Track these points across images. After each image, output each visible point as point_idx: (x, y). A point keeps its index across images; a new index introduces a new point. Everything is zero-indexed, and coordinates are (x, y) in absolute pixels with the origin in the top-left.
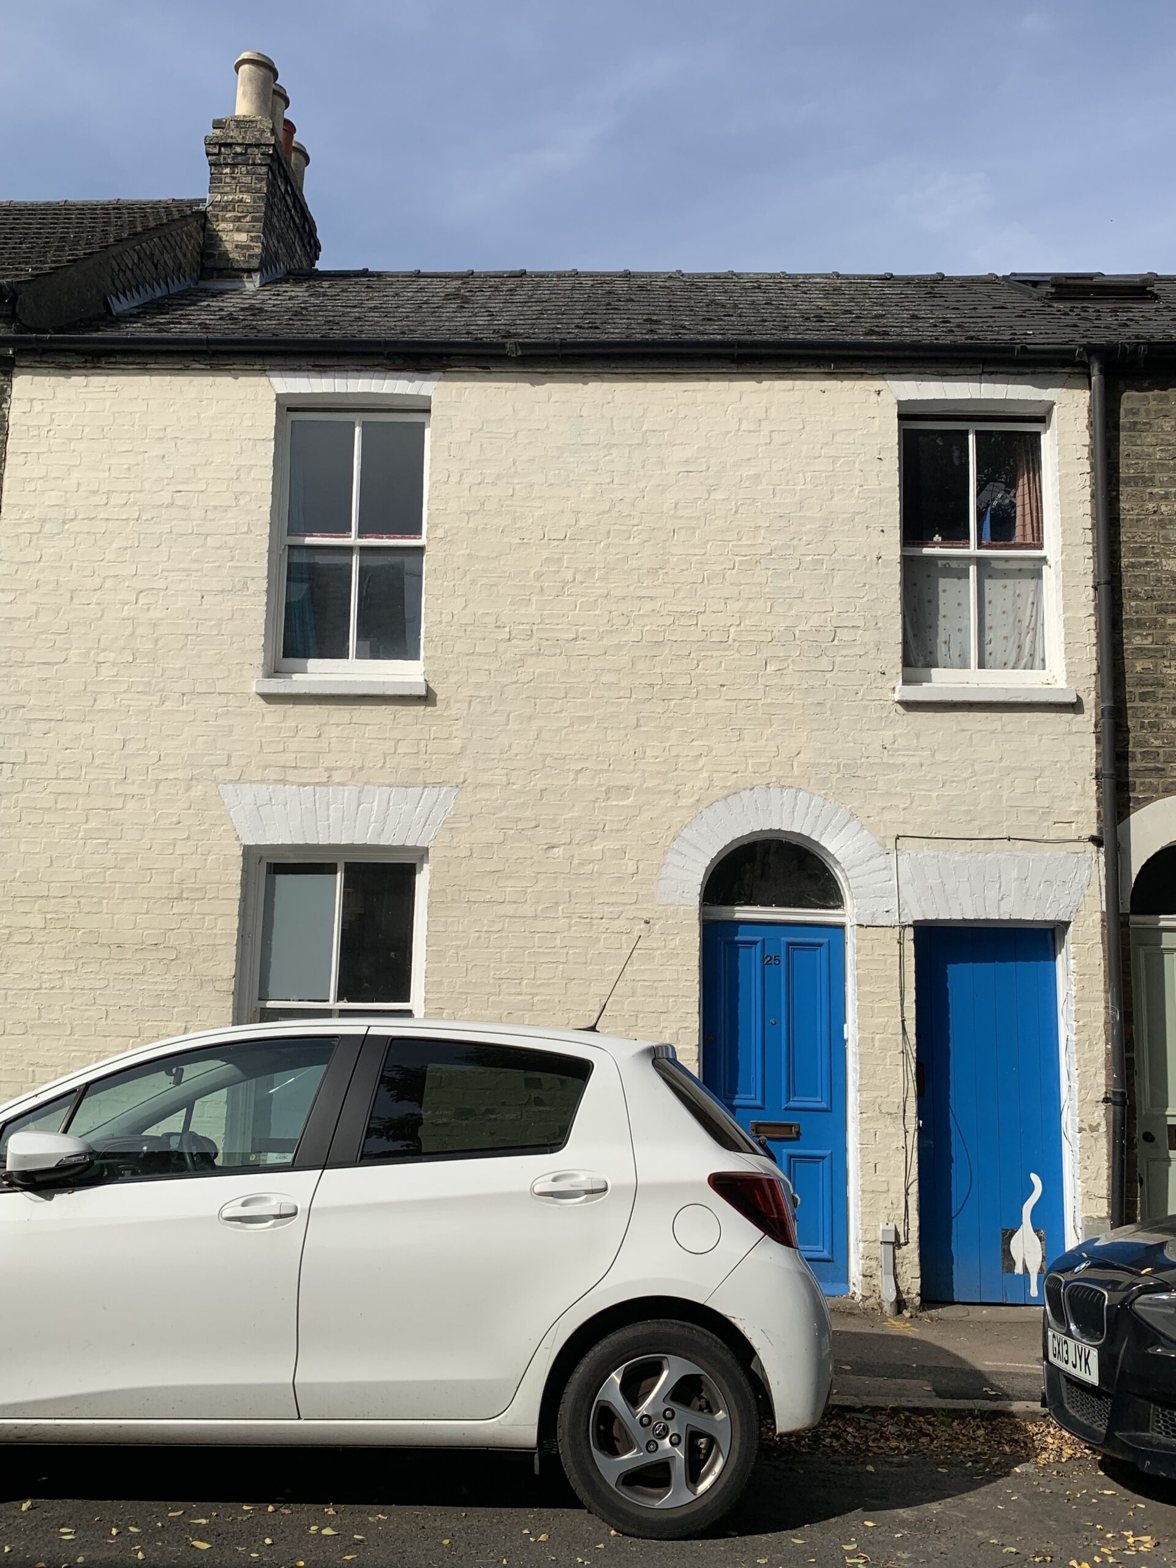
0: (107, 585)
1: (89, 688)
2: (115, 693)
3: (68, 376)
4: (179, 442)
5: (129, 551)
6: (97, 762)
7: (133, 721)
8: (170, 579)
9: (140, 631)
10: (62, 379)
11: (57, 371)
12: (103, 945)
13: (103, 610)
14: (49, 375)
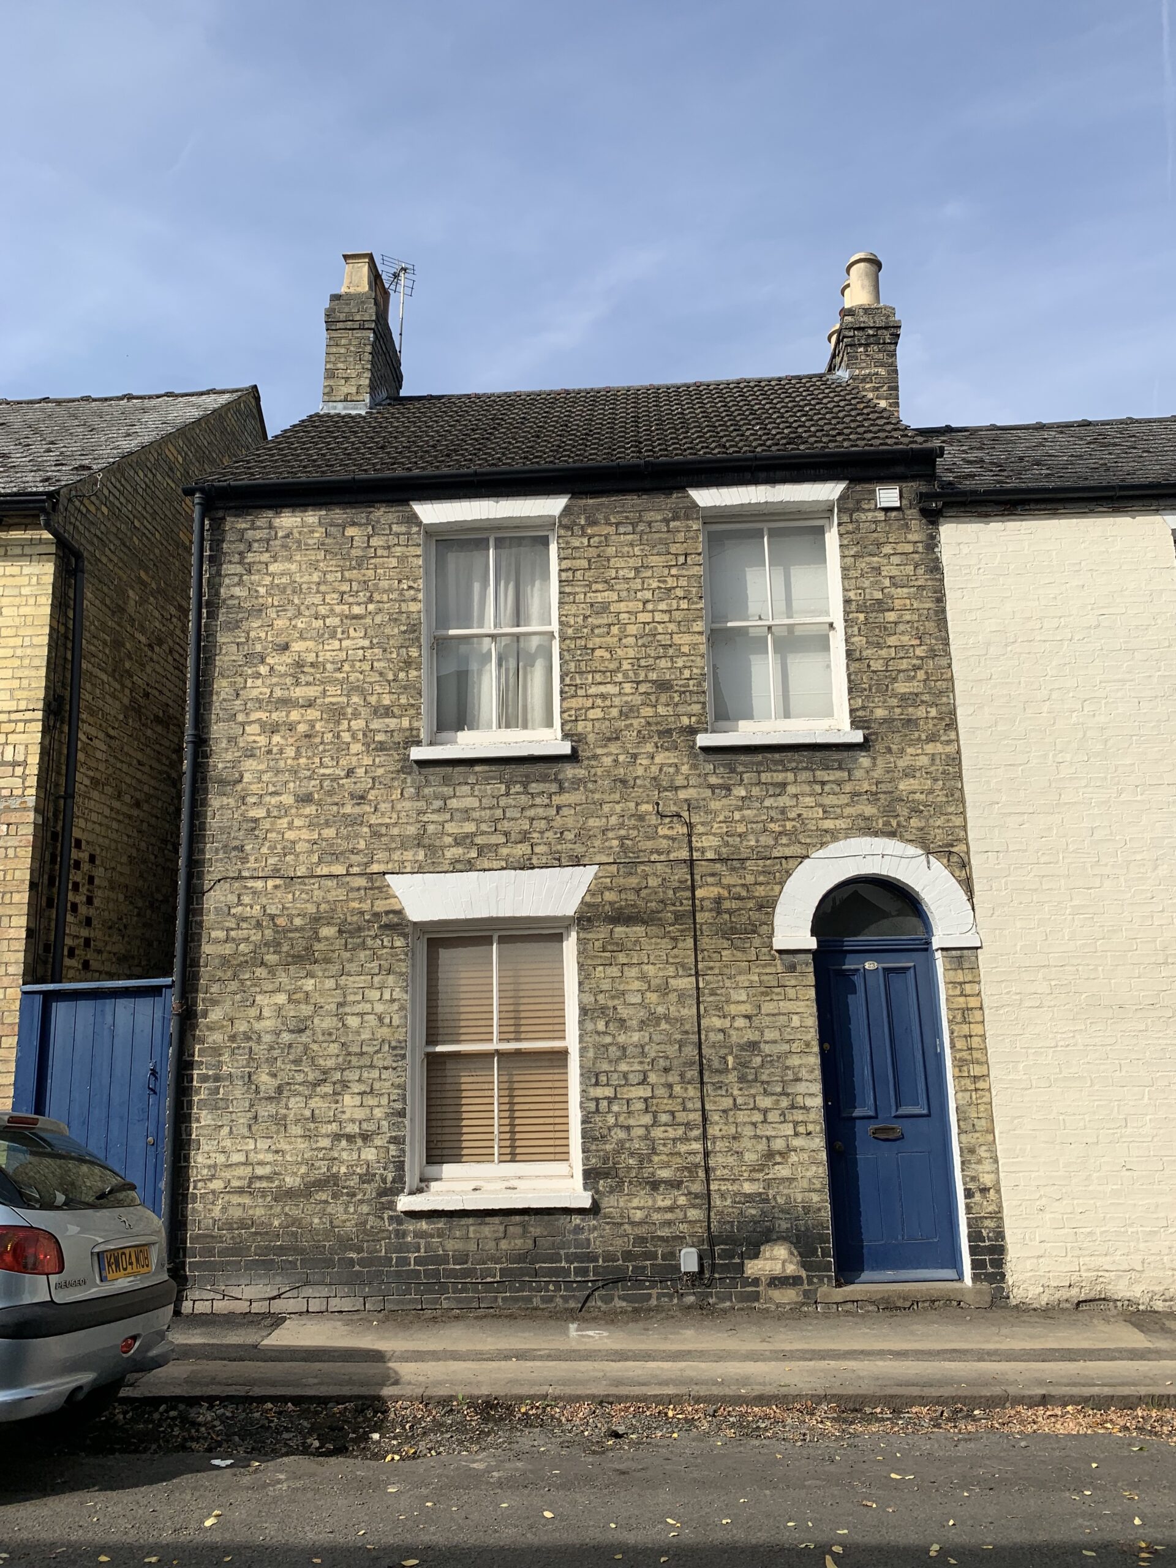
0: (1054, 696)
1: (1053, 785)
2: (1077, 788)
3: (987, 523)
4: (1095, 573)
5: (1067, 666)
6: (1071, 848)
7: (1096, 811)
8: (1108, 689)
9: (1089, 734)
10: (982, 525)
11: (977, 519)
12: (1105, 1007)
13: (1054, 718)
14: (970, 522)
